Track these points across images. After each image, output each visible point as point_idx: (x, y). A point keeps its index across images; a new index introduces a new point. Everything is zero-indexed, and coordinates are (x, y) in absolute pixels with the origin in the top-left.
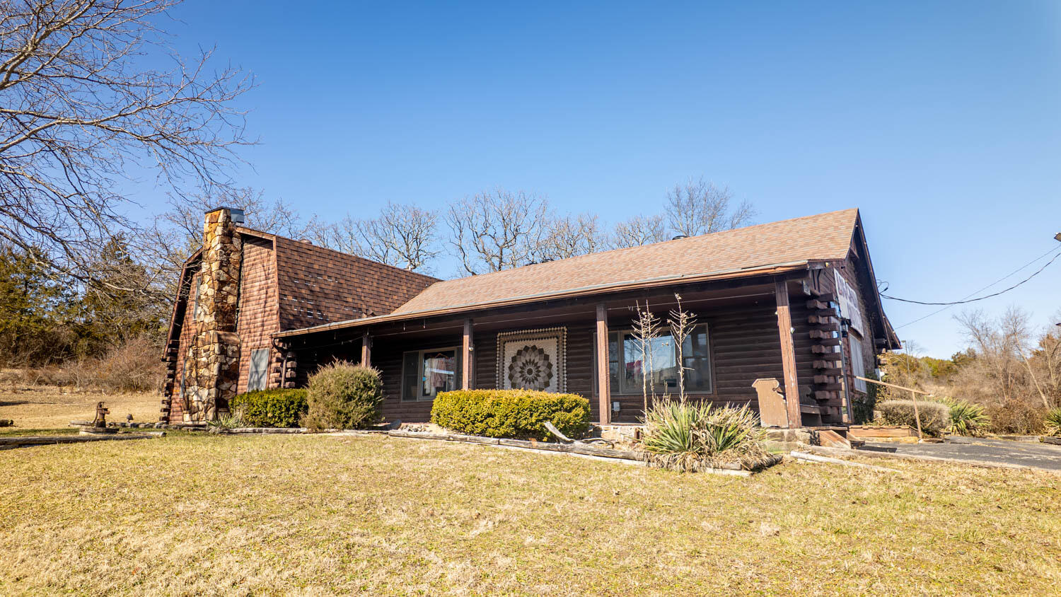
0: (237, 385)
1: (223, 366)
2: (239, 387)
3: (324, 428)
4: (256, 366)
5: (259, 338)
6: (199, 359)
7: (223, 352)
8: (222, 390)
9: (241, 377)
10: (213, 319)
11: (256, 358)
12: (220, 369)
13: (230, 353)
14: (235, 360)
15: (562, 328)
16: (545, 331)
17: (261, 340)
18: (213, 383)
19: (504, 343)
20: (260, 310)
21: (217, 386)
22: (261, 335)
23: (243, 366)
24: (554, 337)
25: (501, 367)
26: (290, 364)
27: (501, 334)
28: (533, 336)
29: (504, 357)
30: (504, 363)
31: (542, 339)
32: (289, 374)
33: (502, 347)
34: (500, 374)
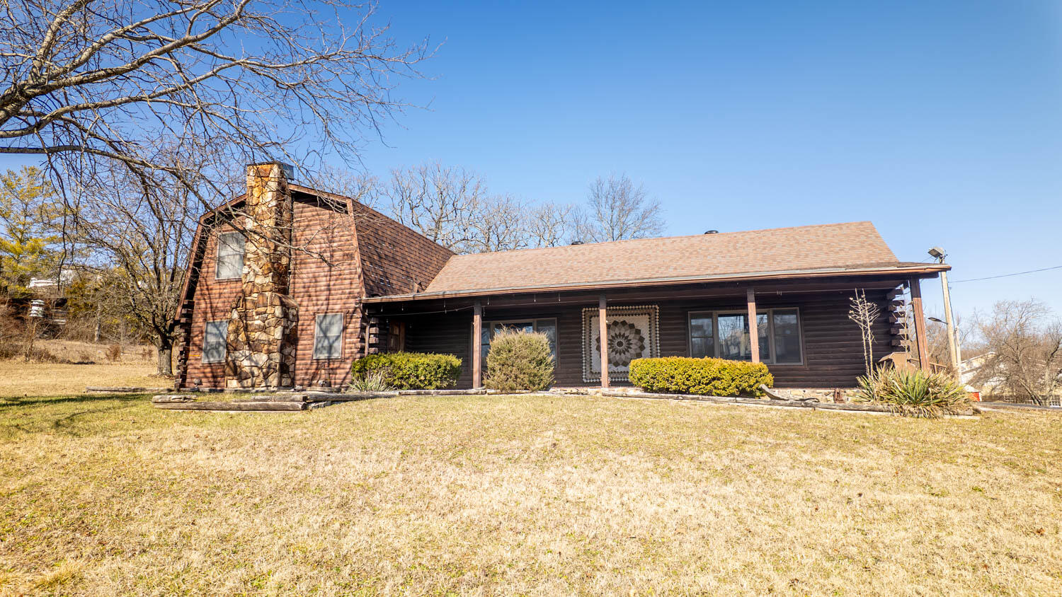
0: (296, 350)
1: (286, 330)
2: (299, 352)
3: (516, 389)
4: (325, 332)
5: (325, 302)
6: (250, 322)
7: (285, 315)
8: (285, 356)
9: (301, 342)
10: (269, 279)
11: (324, 323)
12: (283, 334)
13: (291, 317)
14: (294, 324)
15: (653, 306)
16: (635, 309)
17: (328, 304)
18: (275, 347)
19: (591, 318)
20: (322, 274)
21: (281, 350)
22: (327, 299)
23: (302, 330)
24: (645, 314)
25: (588, 339)
26: (373, 330)
27: (587, 309)
28: (623, 312)
29: (591, 330)
30: (590, 336)
31: (632, 315)
32: (373, 340)
33: (588, 321)
34: (587, 345)
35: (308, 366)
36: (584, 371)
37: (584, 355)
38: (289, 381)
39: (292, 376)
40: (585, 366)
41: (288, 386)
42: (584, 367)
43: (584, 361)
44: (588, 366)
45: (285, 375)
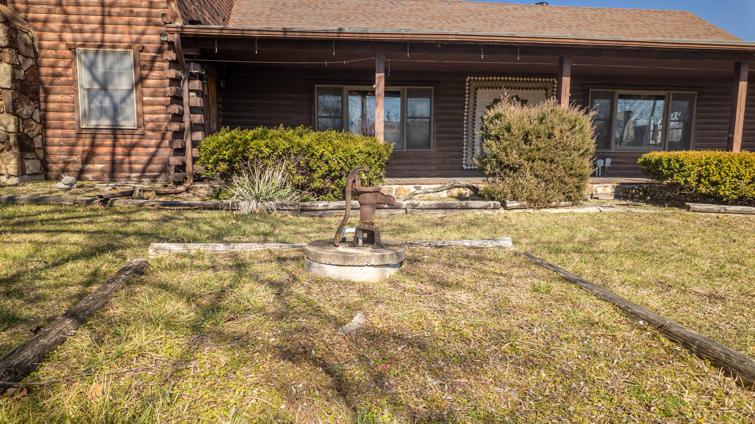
0: (44, 110)
1: (17, 71)
2: (50, 115)
4: (102, 83)
5: (98, 28)
7: (13, 44)
8: (23, 119)
9: (52, 97)
11: (98, 65)
12: (14, 79)
13: (25, 48)
14: (34, 62)
15: (551, 80)
16: (531, 81)
17: (104, 32)
19: (476, 90)
21: (14, 109)
23: (51, 75)
24: (541, 89)
25: (471, 116)
26: (197, 84)
27: (472, 78)
28: (515, 85)
29: (475, 105)
30: (474, 113)
31: (527, 89)
32: (197, 101)
33: (472, 94)
34: (470, 124)
35: (72, 140)
36: (465, 155)
37: (465, 137)
38: (38, 163)
39: (41, 155)
40: (466, 149)
41: (35, 174)
42: (465, 151)
43: (465, 144)
44: (469, 149)
45: (28, 155)
